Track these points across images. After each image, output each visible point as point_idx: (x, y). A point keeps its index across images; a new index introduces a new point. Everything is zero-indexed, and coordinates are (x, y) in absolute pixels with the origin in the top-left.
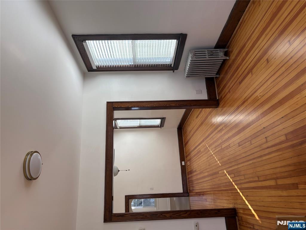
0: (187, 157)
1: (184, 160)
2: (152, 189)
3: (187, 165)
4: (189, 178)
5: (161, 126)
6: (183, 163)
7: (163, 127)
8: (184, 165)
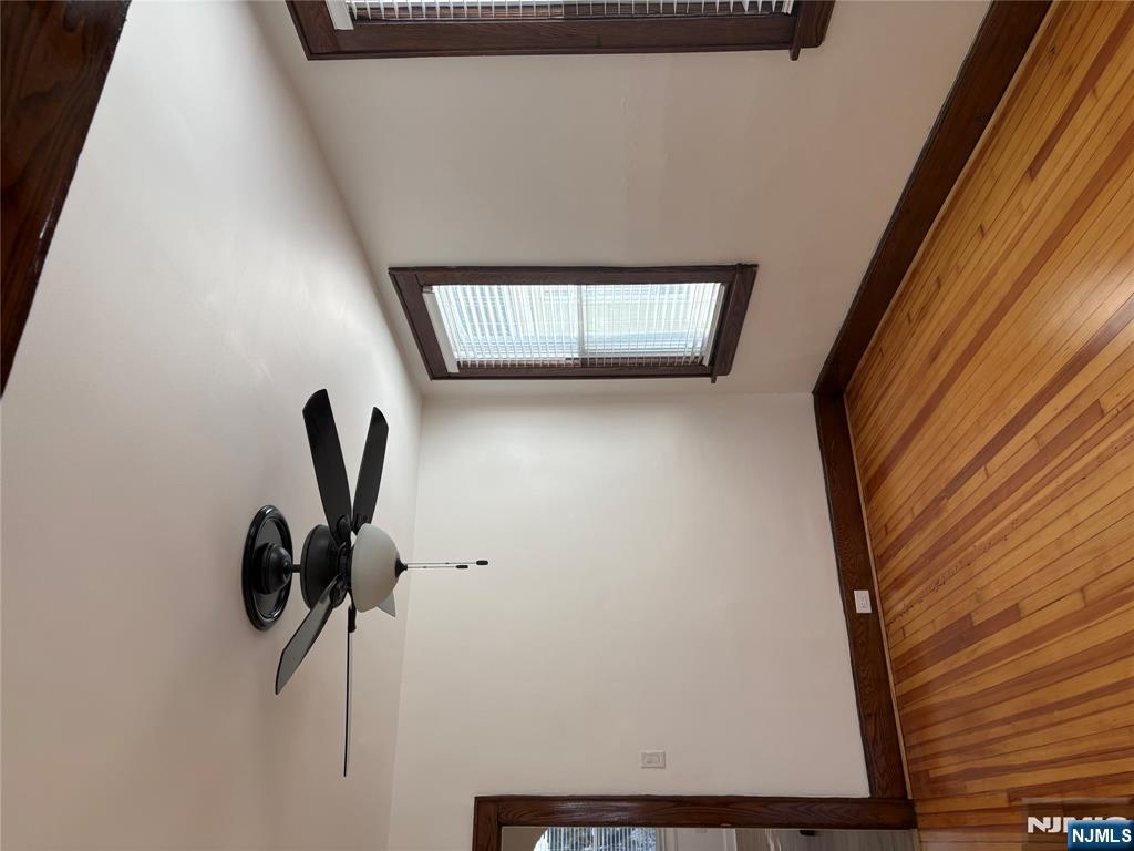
0: (882, 560)
1: (866, 584)
2: (655, 761)
3: (891, 615)
4: (906, 698)
5: (712, 361)
6: (862, 601)
7: (726, 372)
8: (869, 610)
